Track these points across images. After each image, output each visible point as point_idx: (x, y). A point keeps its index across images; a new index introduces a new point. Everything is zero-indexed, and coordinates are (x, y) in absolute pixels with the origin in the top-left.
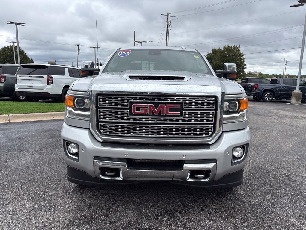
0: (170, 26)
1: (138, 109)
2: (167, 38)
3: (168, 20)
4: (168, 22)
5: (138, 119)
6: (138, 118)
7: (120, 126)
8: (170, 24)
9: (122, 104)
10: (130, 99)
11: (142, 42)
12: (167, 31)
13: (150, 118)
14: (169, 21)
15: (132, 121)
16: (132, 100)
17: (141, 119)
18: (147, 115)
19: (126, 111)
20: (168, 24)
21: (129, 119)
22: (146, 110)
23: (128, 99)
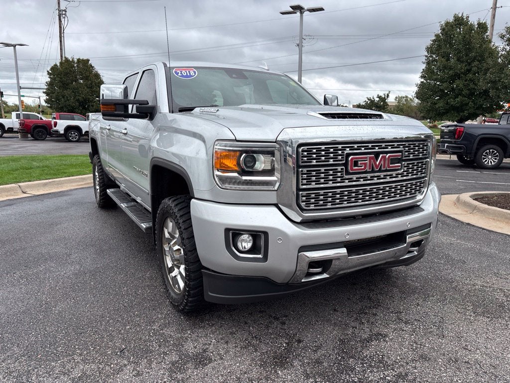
0: (66, 19)
1: (356, 164)
2: (61, 41)
3: (59, 6)
4: (60, 11)
5: (355, 179)
6: (354, 177)
7: (330, 192)
8: (65, 14)
9: (335, 158)
10: (345, 150)
11: (16, 45)
12: (60, 27)
13: (369, 176)
14: (62, 8)
15: (347, 183)
16: (348, 151)
17: (358, 179)
18: (366, 172)
19: (339, 169)
20: (61, 14)
21: (343, 181)
22: (365, 164)
23: (343, 149)
